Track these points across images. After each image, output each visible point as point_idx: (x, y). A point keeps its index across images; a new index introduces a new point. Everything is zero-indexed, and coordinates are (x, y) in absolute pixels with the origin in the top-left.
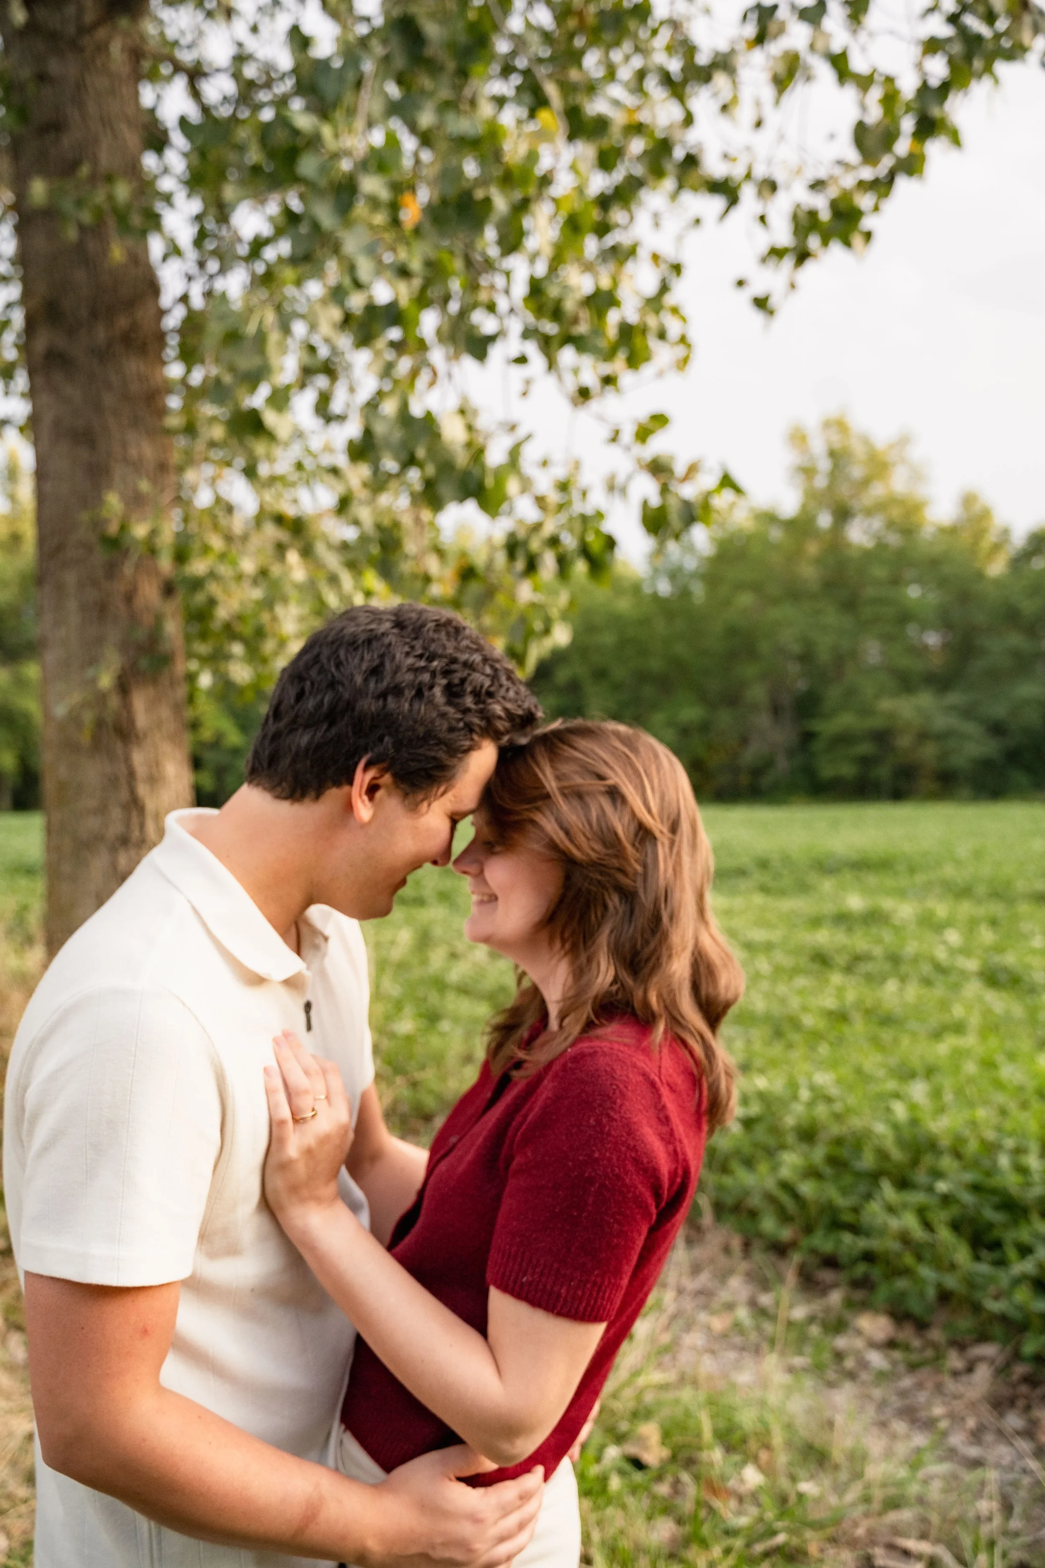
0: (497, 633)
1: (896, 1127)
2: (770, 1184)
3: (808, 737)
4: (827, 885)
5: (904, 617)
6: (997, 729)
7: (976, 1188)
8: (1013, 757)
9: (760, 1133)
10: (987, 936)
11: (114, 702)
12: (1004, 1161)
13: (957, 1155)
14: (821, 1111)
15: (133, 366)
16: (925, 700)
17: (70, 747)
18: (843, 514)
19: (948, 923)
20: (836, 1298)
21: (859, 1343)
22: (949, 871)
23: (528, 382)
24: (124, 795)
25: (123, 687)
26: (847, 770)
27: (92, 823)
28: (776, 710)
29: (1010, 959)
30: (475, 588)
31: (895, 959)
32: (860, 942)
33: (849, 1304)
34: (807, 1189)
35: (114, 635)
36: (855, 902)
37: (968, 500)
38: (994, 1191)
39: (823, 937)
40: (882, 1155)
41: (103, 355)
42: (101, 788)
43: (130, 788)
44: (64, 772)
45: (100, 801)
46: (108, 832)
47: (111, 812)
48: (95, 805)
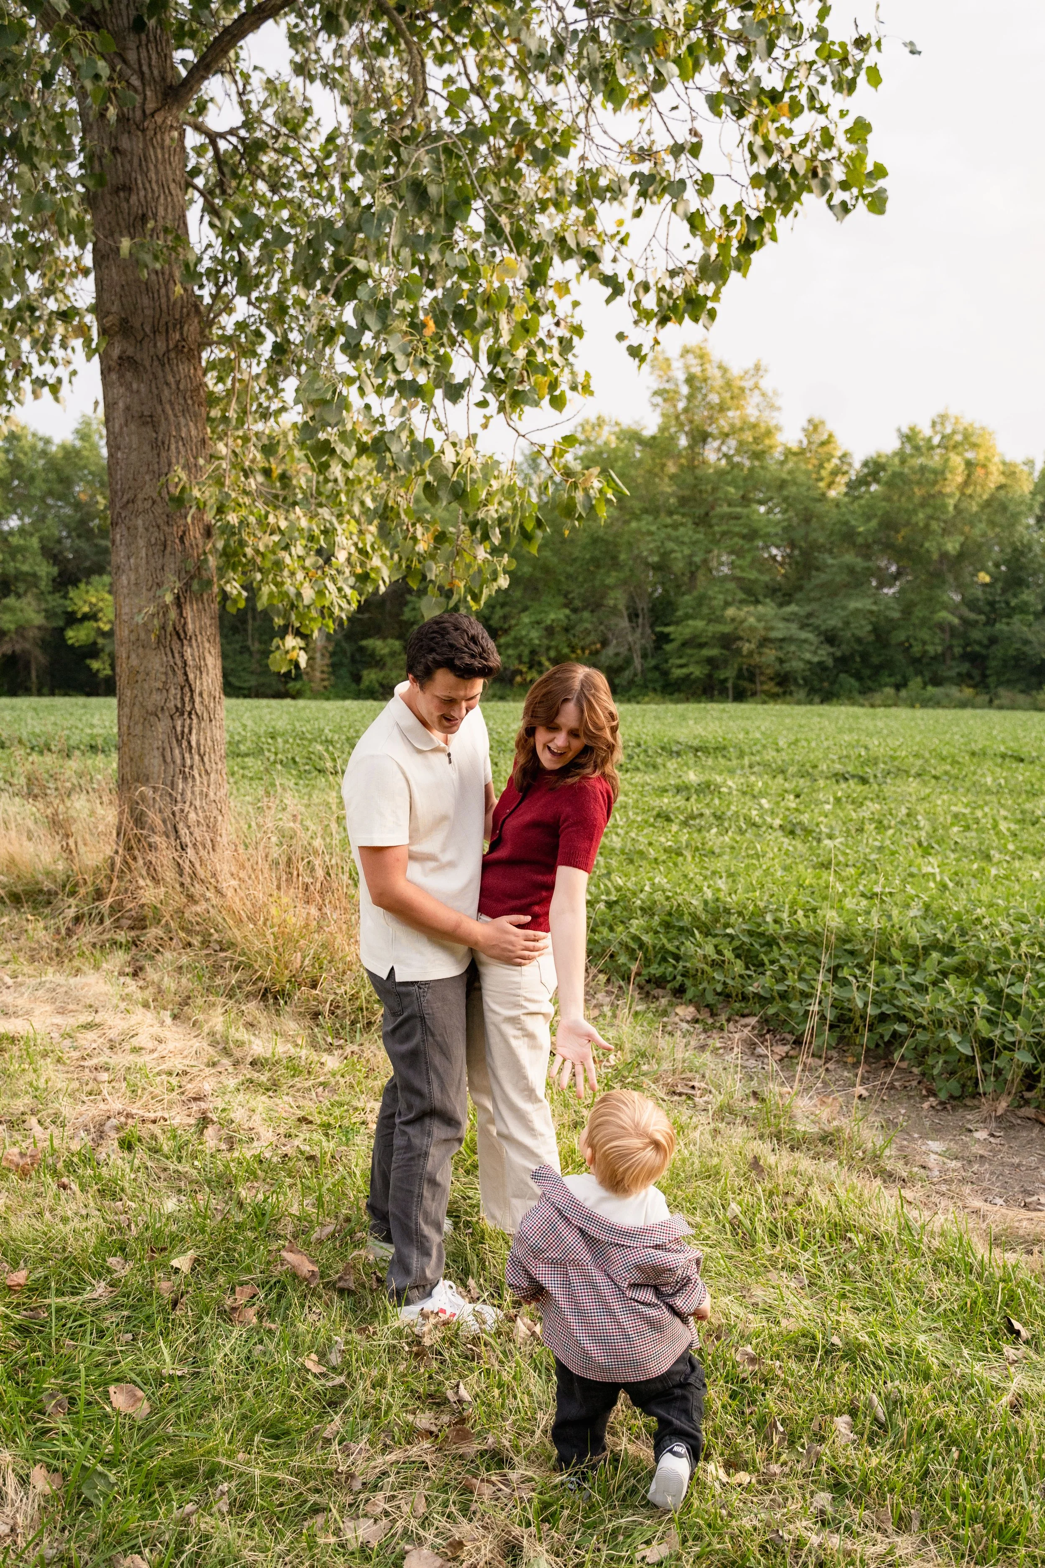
0: (461, 580)
1: (706, 903)
2: (624, 937)
3: (663, 639)
4: (672, 765)
5: (752, 535)
6: (830, 638)
7: (750, 933)
8: (842, 662)
9: (618, 910)
10: (791, 802)
11: (173, 614)
12: (769, 918)
13: (740, 914)
14: (659, 896)
15: (183, 368)
16: (768, 609)
17: (139, 643)
18: (700, 437)
19: (763, 794)
20: (664, 1001)
21: (677, 1019)
22: (770, 755)
23: (487, 418)
24: (181, 679)
25: (179, 603)
26: (697, 671)
27: (157, 698)
28: (633, 616)
29: (805, 818)
30: (447, 547)
31: (719, 818)
32: (694, 806)
33: (671, 1004)
34: (645, 938)
35: (172, 565)
36: (692, 777)
37: (814, 426)
38: (762, 934)
39: (666, 802)
40: (695, 917)
41: (163, 361)
42: (166, 674)
43: (186, 674)
44: (134, 661)
45: (165, 683)
46: (171, 705)
47: (173, 691)
48: (160, 685)
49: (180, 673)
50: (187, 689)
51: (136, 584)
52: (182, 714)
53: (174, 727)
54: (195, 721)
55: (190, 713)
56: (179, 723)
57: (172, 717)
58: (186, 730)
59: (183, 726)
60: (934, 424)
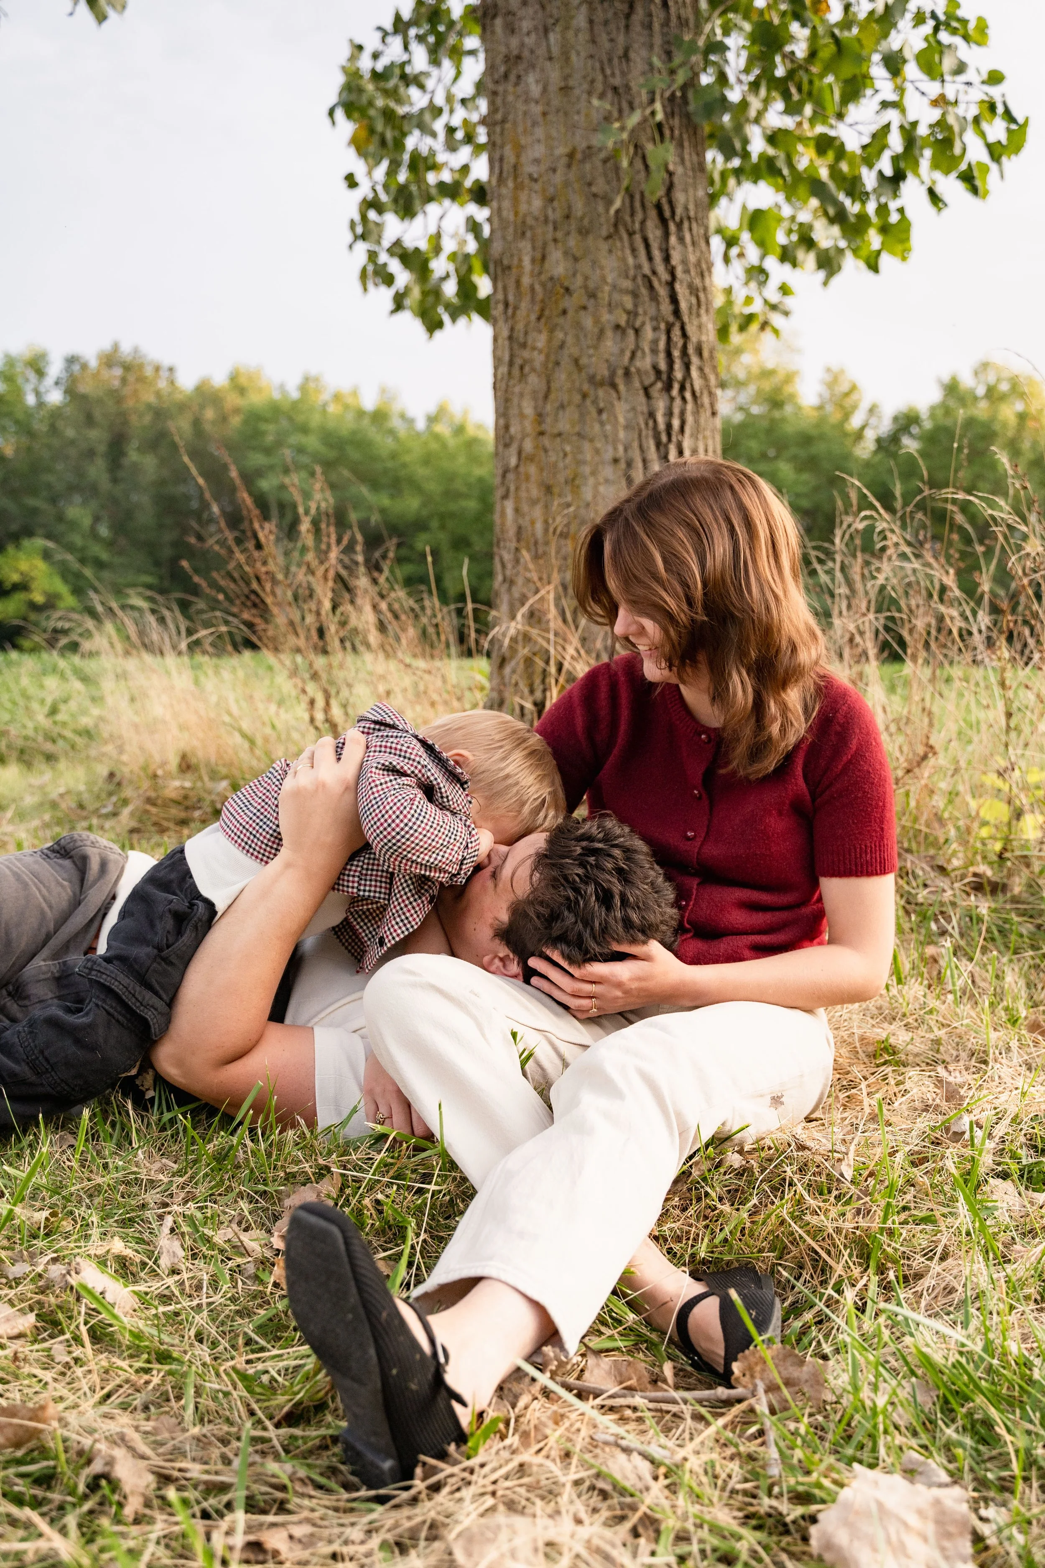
24: (665, 307)
27: (617, 346)
42: (635, 295)
43: (674, 300)
44: (557, 265)
45: (632, 314)
46: (645, 363)
47: (648, 333)
48: (623, 320)
49: (663, 292)
50: (676, 332)
51: (565, 90)
52: (668, 387)
53: (652, 415)
54: (690, 407)
55: (682, 388)
56: (661, 406)
57: (646, 390)
58: (676, 423)
59: (669, 414)
60: (976, 373)
